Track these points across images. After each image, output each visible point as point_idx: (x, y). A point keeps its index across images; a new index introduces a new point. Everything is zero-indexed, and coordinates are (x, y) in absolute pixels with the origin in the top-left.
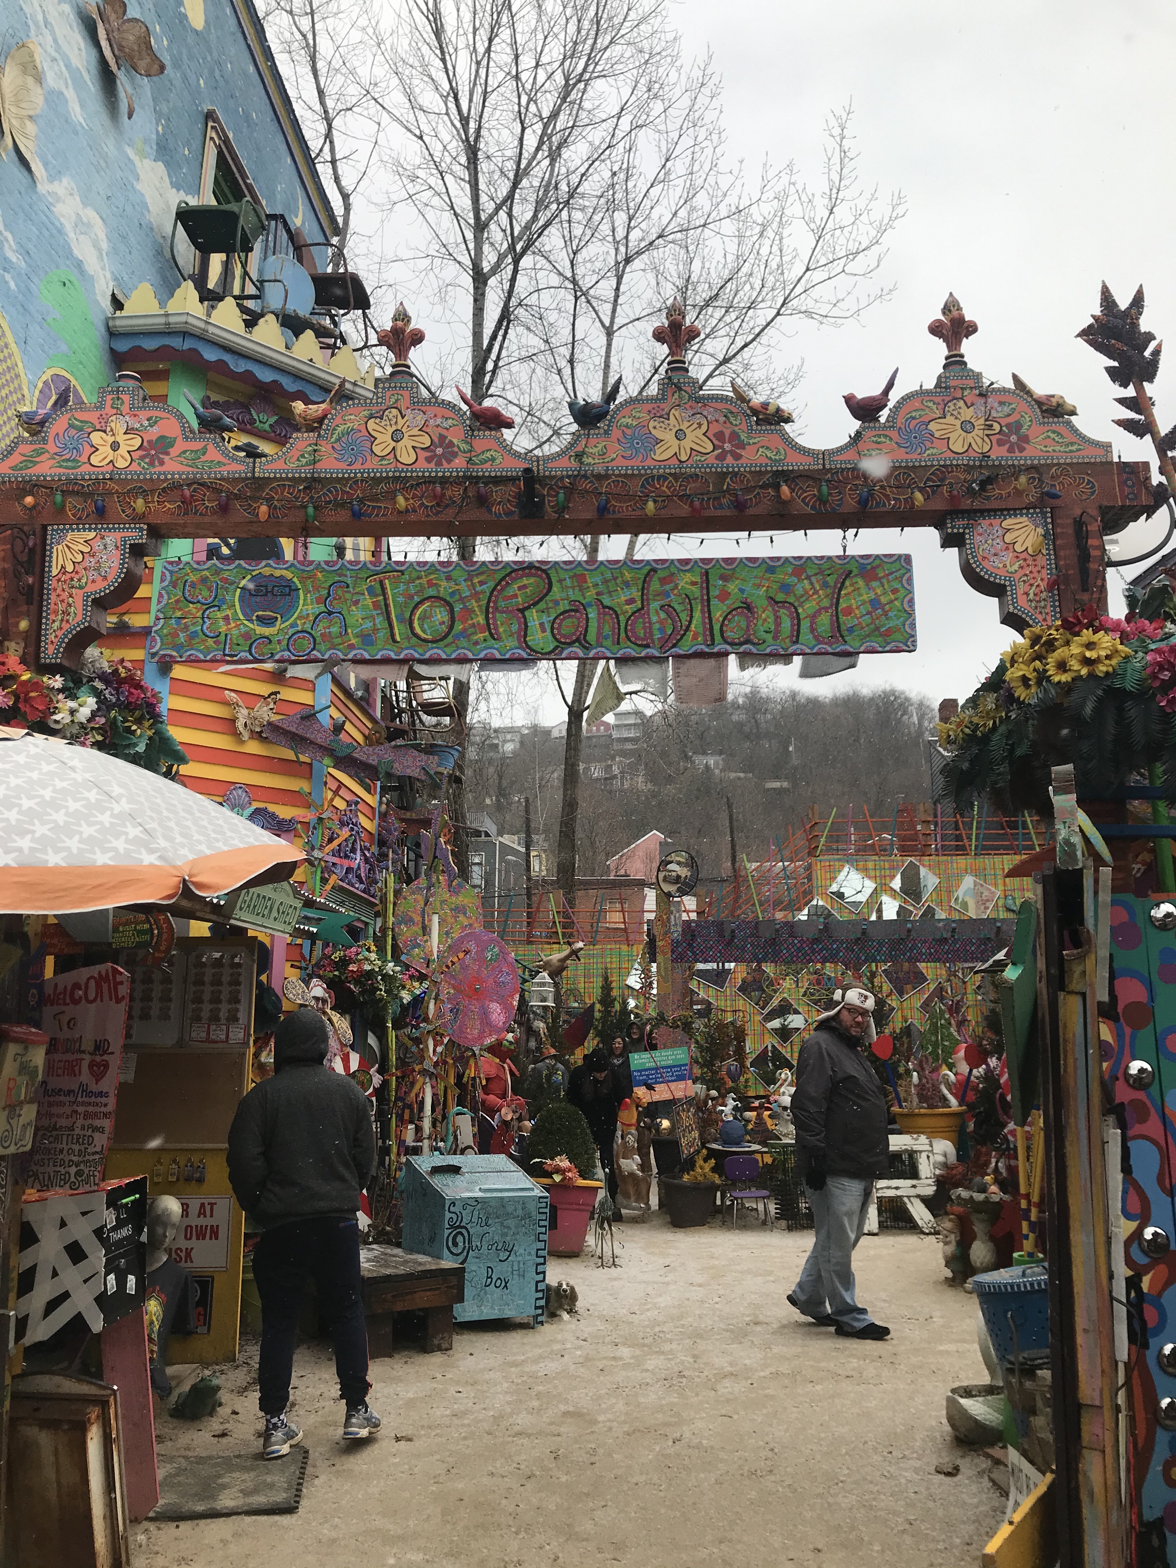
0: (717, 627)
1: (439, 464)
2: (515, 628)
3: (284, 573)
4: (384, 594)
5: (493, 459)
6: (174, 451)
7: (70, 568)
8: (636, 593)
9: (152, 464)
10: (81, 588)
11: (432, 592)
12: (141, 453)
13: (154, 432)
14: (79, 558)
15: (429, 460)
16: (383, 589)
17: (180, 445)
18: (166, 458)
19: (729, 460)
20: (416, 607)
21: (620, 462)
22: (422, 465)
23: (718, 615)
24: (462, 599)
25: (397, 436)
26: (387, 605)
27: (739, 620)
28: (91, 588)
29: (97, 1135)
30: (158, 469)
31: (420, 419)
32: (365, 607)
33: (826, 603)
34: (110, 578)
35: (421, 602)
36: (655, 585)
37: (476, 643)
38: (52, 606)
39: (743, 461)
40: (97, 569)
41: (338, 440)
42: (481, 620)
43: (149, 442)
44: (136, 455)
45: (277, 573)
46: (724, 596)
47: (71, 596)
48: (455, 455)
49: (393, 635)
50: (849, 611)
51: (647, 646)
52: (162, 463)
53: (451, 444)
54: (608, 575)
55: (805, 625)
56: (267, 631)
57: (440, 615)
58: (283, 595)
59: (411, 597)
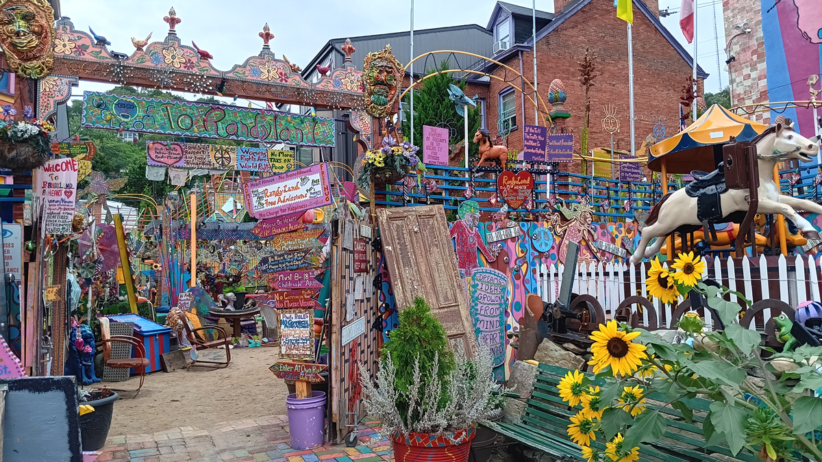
0: (278, 134)
1: (188, 69)
2: (214, 128)
3: (131, 100)
4: (168, 112)
5: (207, 70)
6: (88, 51)
7: (48, 90)
8: (253, 121)
9: (80, 54)
10: (53, 98)
11: (184, 113)
12: (75, 49)
13: (80, 43)
14: (52, 86)
15: (185, 67)
16: (167, 110)
17: (91, 49)
18: (86, 53)
19: (284, 82)
20: (179, 117)
21: (249, 77)
22: (182, 68)
23: (278, 131)
24: (195, 116)
25: (174, 57)
26: (169, 116)
27: (285, 133)
28: (56, 98)
29: (69, 216)
30: (83, 57)
31: (182, 52)
32: (161, 116)
33: (310, 131)
34: (64, 95)
35: (181, 116)
36: (259, 119)
37: (201, 131)
38: (41, 104)
39: (288, 83)
40: (59, 91)
41: (152, 55)
42: (202, 124)
43: (78, 46)
44: (73, 50)
45: (128, 100)
46: (281, 125)
47: (48, 100)
48: (194, 67)
49: (171, 126)
50: (317, 134)
51: (257, 138)
52: (84, 54)
53: (193, 63)
54: (244, 114)
55: (305, 137)
56: (126, 120)
57: (188, 121)
58: (130, 108)
59: (177, 113)
